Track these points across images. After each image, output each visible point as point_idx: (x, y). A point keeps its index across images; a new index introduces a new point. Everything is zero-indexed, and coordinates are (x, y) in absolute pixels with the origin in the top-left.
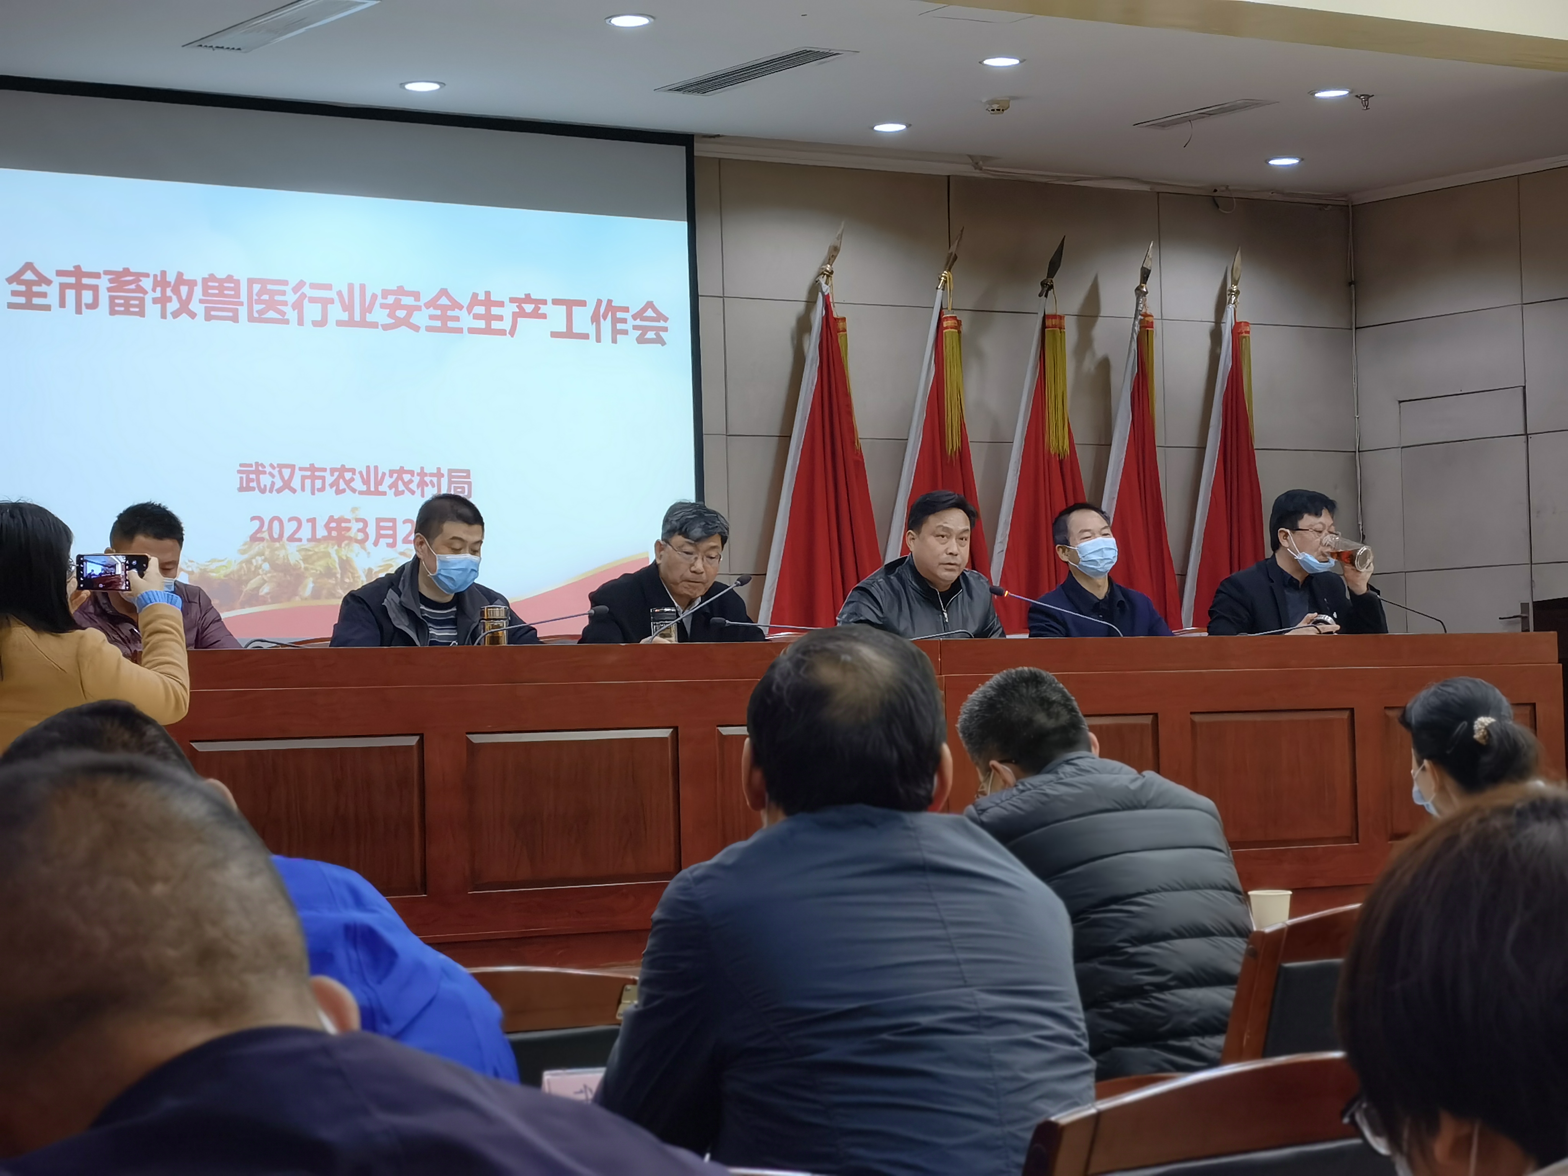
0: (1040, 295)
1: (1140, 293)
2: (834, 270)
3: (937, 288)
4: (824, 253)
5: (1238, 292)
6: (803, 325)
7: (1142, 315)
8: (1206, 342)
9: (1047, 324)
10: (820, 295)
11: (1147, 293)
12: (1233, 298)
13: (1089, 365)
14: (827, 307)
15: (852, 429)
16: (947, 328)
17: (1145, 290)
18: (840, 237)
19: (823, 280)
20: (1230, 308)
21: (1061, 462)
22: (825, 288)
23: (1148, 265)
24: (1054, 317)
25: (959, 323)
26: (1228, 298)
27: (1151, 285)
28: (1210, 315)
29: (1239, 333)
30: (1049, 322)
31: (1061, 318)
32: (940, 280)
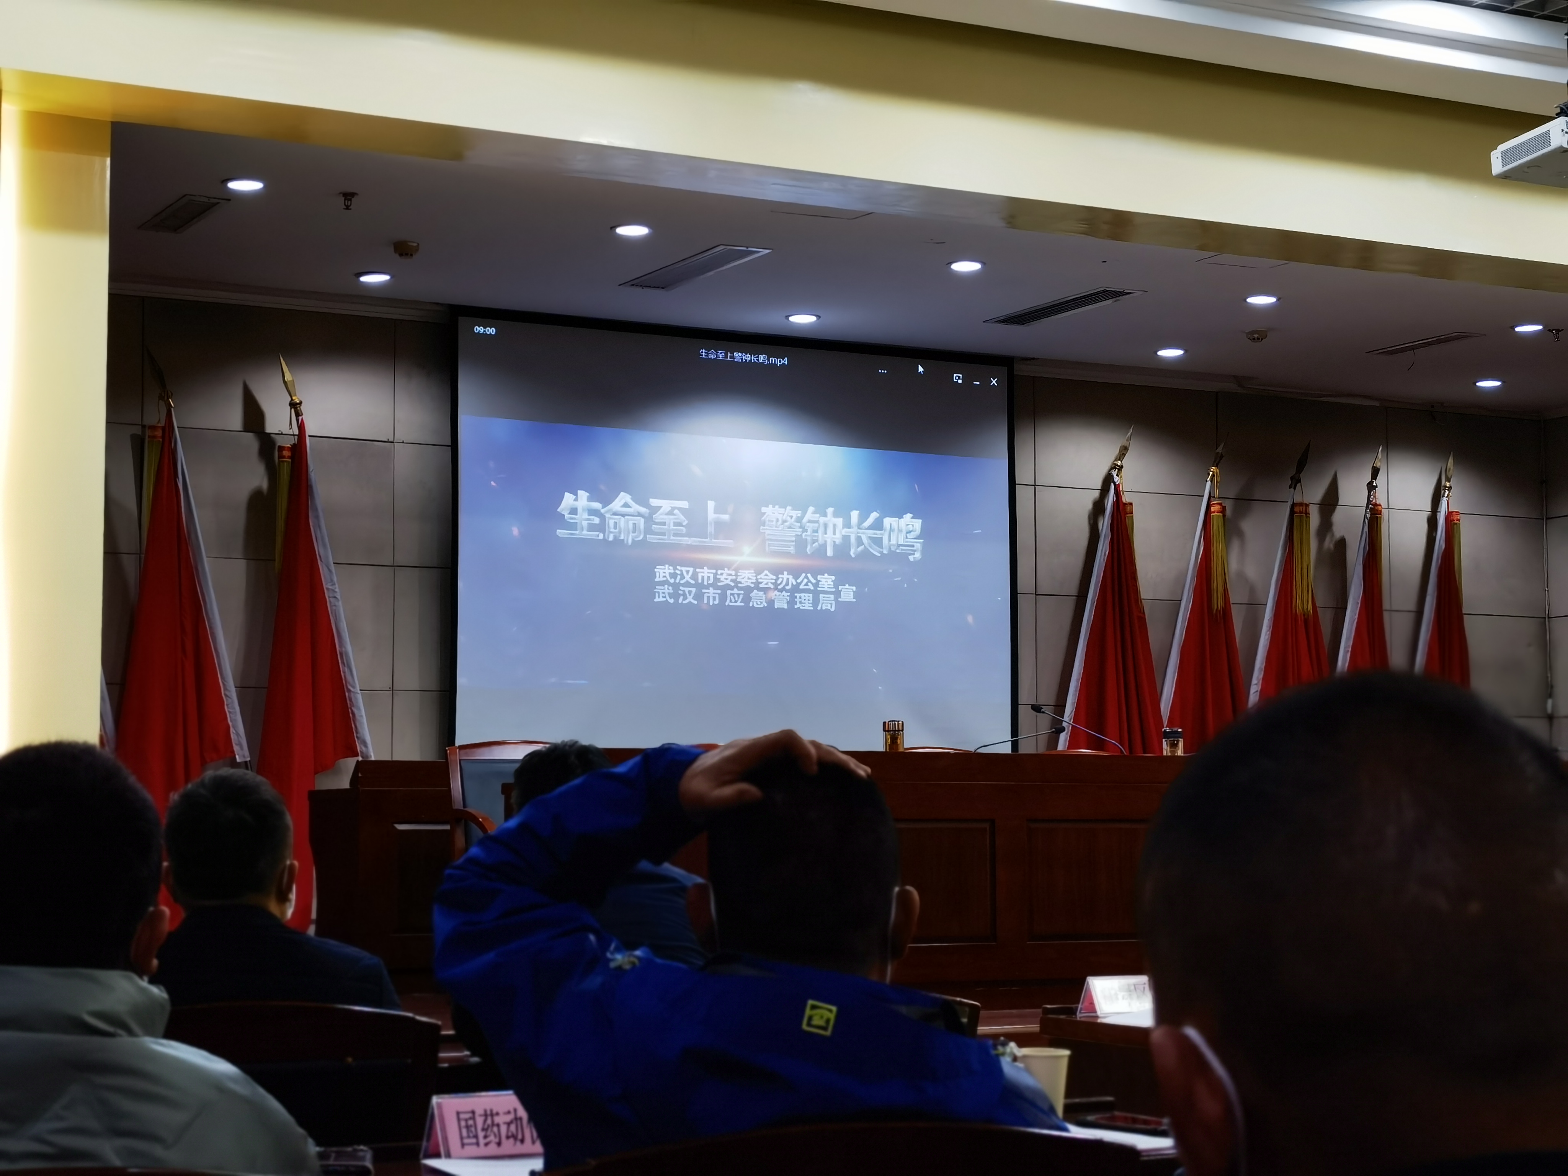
0: (1290, 487)
1: (1371, 487)
2: (1123, 465)
3: (1207, 481)
4: (1116, 452)
5: (1450, 488)
6: (1098, 508)
7: (1372, 505)
8: (1424, 527)
9: (1295, 510)
10: (1112, 485)
11: (1376, 487)
12: (1447, 493)
13: (1329, 544)
14: (1117, 493)
15: (1136, 591)
16: (1214, 512)
17: (1374, 484)
18: (1129, 439)
19: (1114, 473)
20: (1444, 501)
21: (1306, 621)
22: (1116, 479)
23: (1378, 464)
24: (1301, 504)
25: (1224, 508)
26: (1442, 492)
27: (1380, 481)
28: (1428, 507)
29: (1451, 521)
30: (1297, 509)
31: (1307, 505)
32: (1209, 474)
